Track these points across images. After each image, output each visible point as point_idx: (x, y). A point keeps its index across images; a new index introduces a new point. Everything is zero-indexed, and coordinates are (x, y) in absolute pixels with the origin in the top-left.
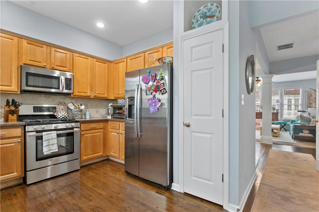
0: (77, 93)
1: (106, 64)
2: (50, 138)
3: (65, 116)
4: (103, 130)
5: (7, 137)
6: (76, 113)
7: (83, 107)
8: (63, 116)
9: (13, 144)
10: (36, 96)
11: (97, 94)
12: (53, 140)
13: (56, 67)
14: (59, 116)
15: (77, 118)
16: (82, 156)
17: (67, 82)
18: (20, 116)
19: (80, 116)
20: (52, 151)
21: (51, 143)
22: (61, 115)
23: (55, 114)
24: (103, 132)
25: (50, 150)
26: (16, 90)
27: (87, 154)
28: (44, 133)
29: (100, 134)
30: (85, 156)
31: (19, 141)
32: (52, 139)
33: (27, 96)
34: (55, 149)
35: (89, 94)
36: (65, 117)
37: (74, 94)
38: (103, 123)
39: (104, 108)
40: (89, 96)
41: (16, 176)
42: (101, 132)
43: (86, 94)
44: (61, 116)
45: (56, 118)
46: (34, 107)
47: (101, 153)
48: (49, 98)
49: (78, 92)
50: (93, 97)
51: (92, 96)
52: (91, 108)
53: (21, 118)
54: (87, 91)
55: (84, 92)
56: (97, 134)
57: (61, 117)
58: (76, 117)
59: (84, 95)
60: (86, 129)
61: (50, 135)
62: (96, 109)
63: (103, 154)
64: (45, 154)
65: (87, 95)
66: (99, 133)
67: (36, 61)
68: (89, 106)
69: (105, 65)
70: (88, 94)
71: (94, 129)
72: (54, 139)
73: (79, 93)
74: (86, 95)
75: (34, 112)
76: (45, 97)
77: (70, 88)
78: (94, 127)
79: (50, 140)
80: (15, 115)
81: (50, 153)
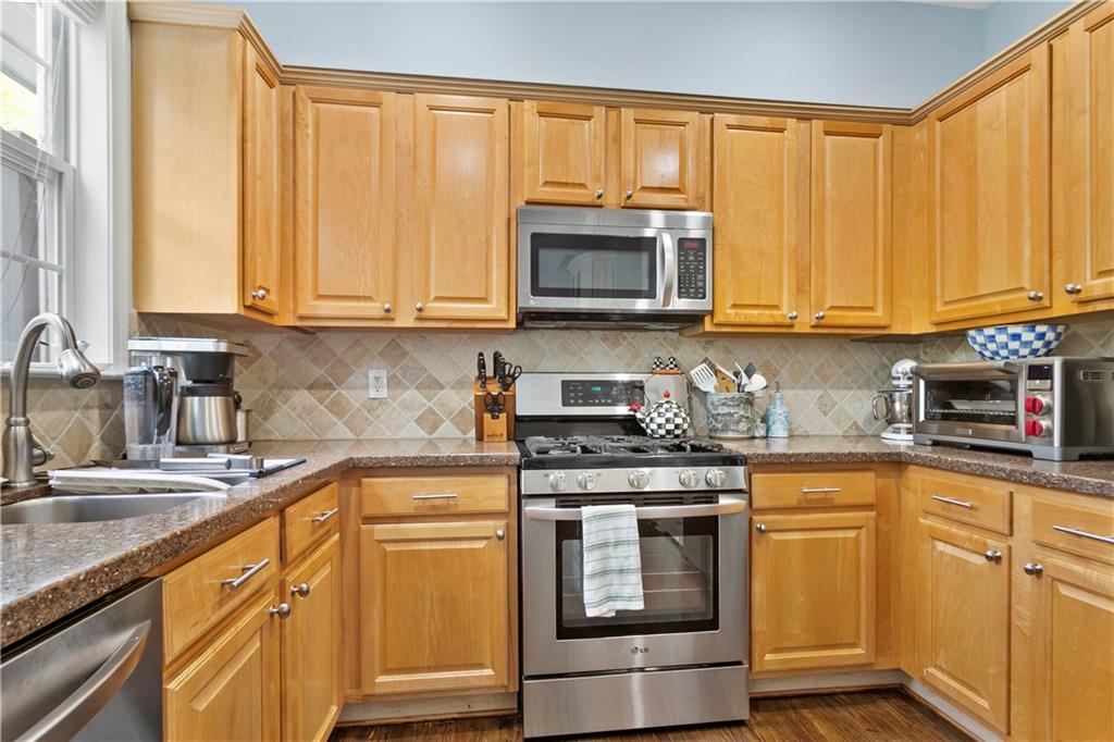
0: (732, 311)
1: (877, 136)
2: (612, 538)
3: (677, 427)
4: (874, 514)
5: (461, 509)
6: (725, 410)
7: (757, 383)
8: (670, 427)
9: (480, 545)
10: (573, 339)
11: (832, 308)
12: (621, 548)
13: (642, 194)
14: (653, 426)
15: (730, 435)
16: (756, 647)
17: (687, 258)
18: (519, 419)
19: (743, 426)
20: (621, 605)
21: (614, 564)
22: (662, 420)
23: (639, 415)
24: (872, 524)
25: (609, 598)
26: (503, 315)
27: (786, 645)
28: (587, 511)
29: (857, 539)
30: (776, 650)
31: (500, 533)
32: (617, 544)
33: (545, 340)
34: (630, 599)
35: (786, 312)
36: (677, 432)
37: (719, 318)
38: (871, 475)
39: (859, 388)
40: (788, 321)
41: (492, 683)
42: (860, 528)
43: (775, 312)
44: (659, 426)
45: (642, 432)
46: (563, 382)
47: (859, 651)
48: (616, 344)
49: (735, 306)
50: (808, 330)
51: (802, 326)
52: (793, 388)
53: (522, 427)
54: (780, 299)
55: (763, 303)
56: (840, 534)
57: (662, 432)
58: (725, 429)
59: (764, 320)
60: (780, 503)
61: (611, 523)
62: (819, 393)
63: (872, 660)
64: (591, 613)
65: (780, 320)
66: (851, 534)
67: (566, 184)
68: (784, 375)
69: (875, 146)
70: (785, 310)
71: (824, 504)
72: (628, 542)
73: (739, 311)
74: (771, 321)
75: (565, 403)
76: (604, 339)
77: (697, 288)
78: (823, 496)
79: (610, 550)
80: (503, 416)
81: (613, 614)
